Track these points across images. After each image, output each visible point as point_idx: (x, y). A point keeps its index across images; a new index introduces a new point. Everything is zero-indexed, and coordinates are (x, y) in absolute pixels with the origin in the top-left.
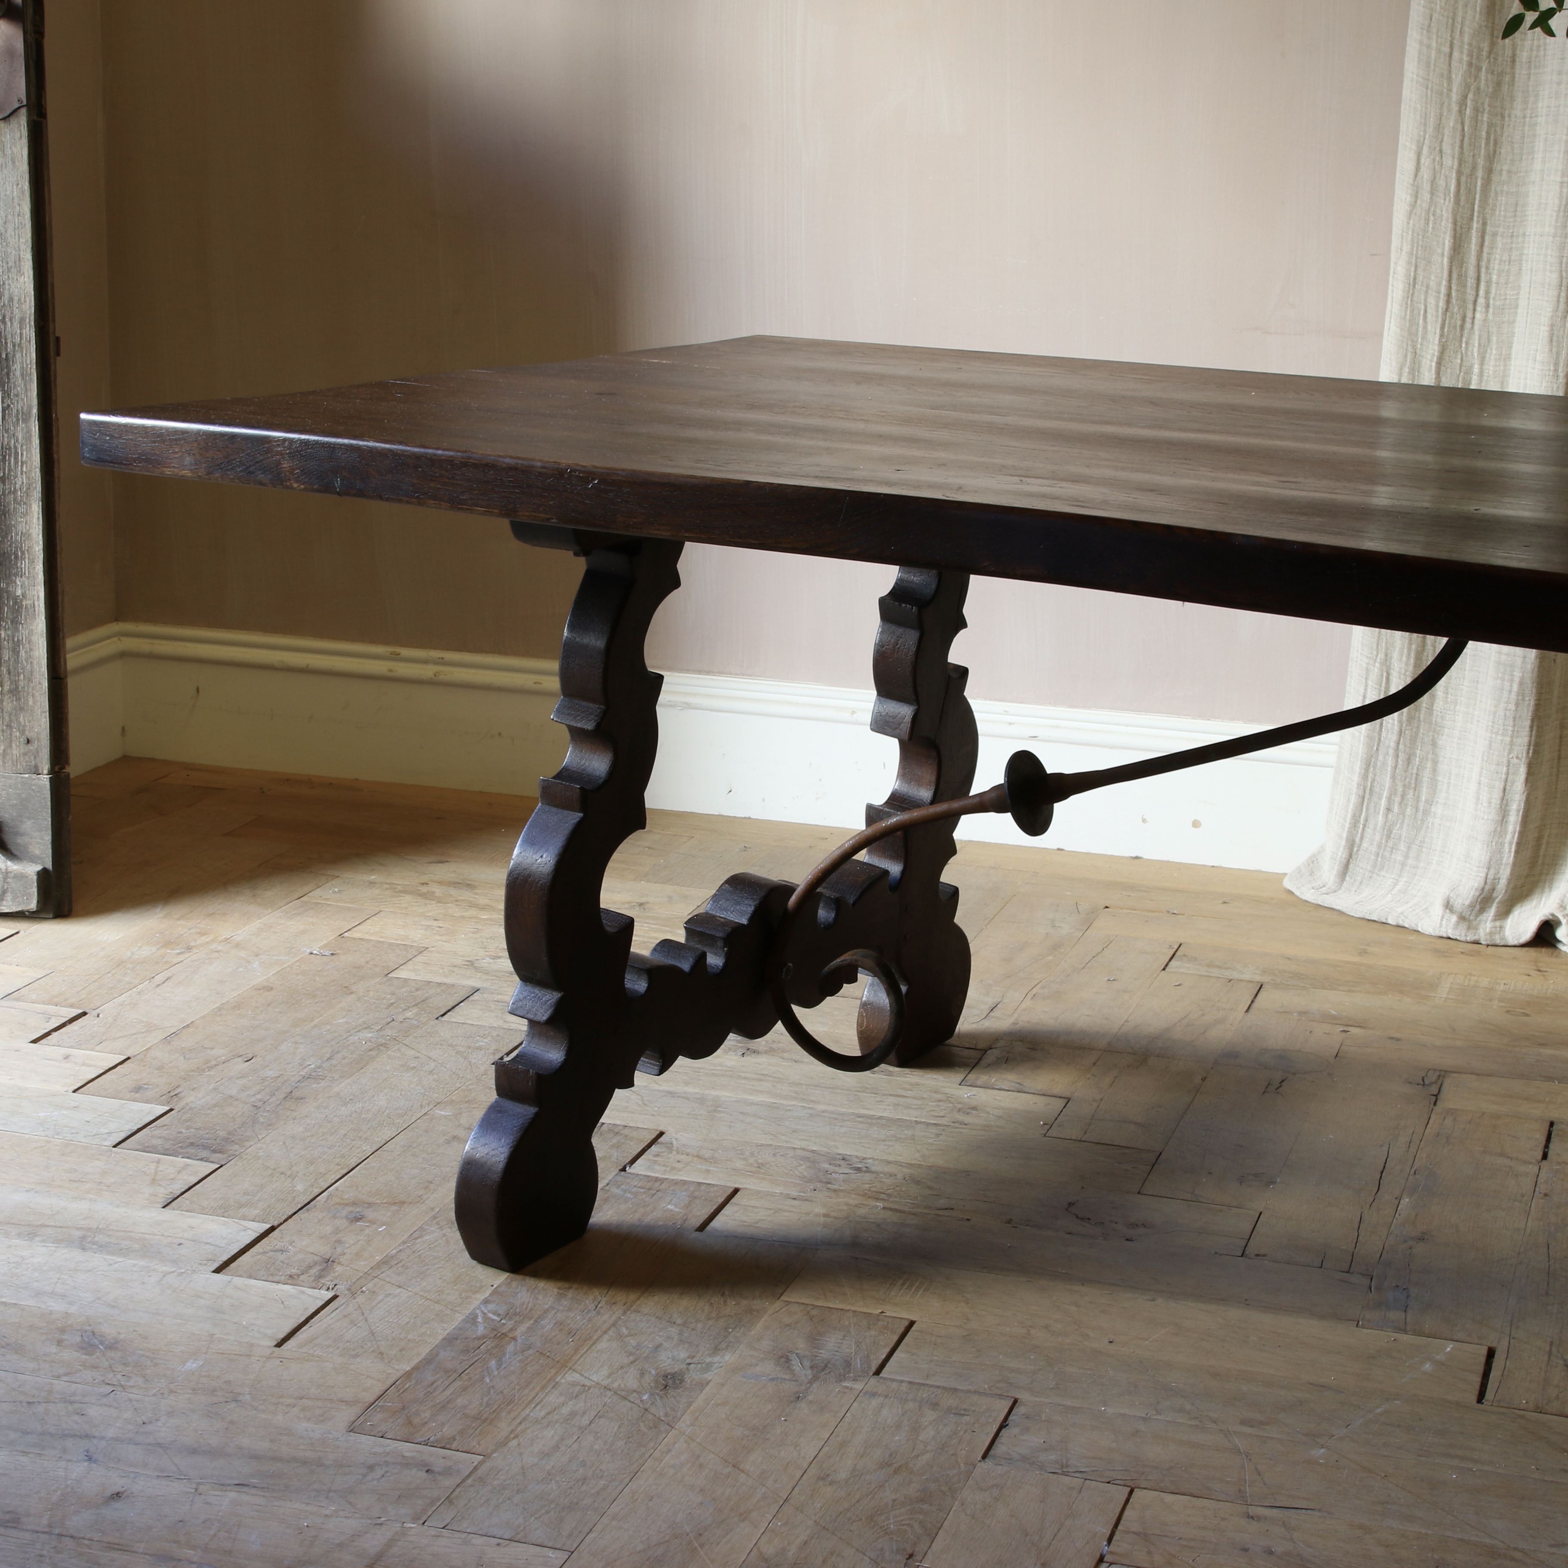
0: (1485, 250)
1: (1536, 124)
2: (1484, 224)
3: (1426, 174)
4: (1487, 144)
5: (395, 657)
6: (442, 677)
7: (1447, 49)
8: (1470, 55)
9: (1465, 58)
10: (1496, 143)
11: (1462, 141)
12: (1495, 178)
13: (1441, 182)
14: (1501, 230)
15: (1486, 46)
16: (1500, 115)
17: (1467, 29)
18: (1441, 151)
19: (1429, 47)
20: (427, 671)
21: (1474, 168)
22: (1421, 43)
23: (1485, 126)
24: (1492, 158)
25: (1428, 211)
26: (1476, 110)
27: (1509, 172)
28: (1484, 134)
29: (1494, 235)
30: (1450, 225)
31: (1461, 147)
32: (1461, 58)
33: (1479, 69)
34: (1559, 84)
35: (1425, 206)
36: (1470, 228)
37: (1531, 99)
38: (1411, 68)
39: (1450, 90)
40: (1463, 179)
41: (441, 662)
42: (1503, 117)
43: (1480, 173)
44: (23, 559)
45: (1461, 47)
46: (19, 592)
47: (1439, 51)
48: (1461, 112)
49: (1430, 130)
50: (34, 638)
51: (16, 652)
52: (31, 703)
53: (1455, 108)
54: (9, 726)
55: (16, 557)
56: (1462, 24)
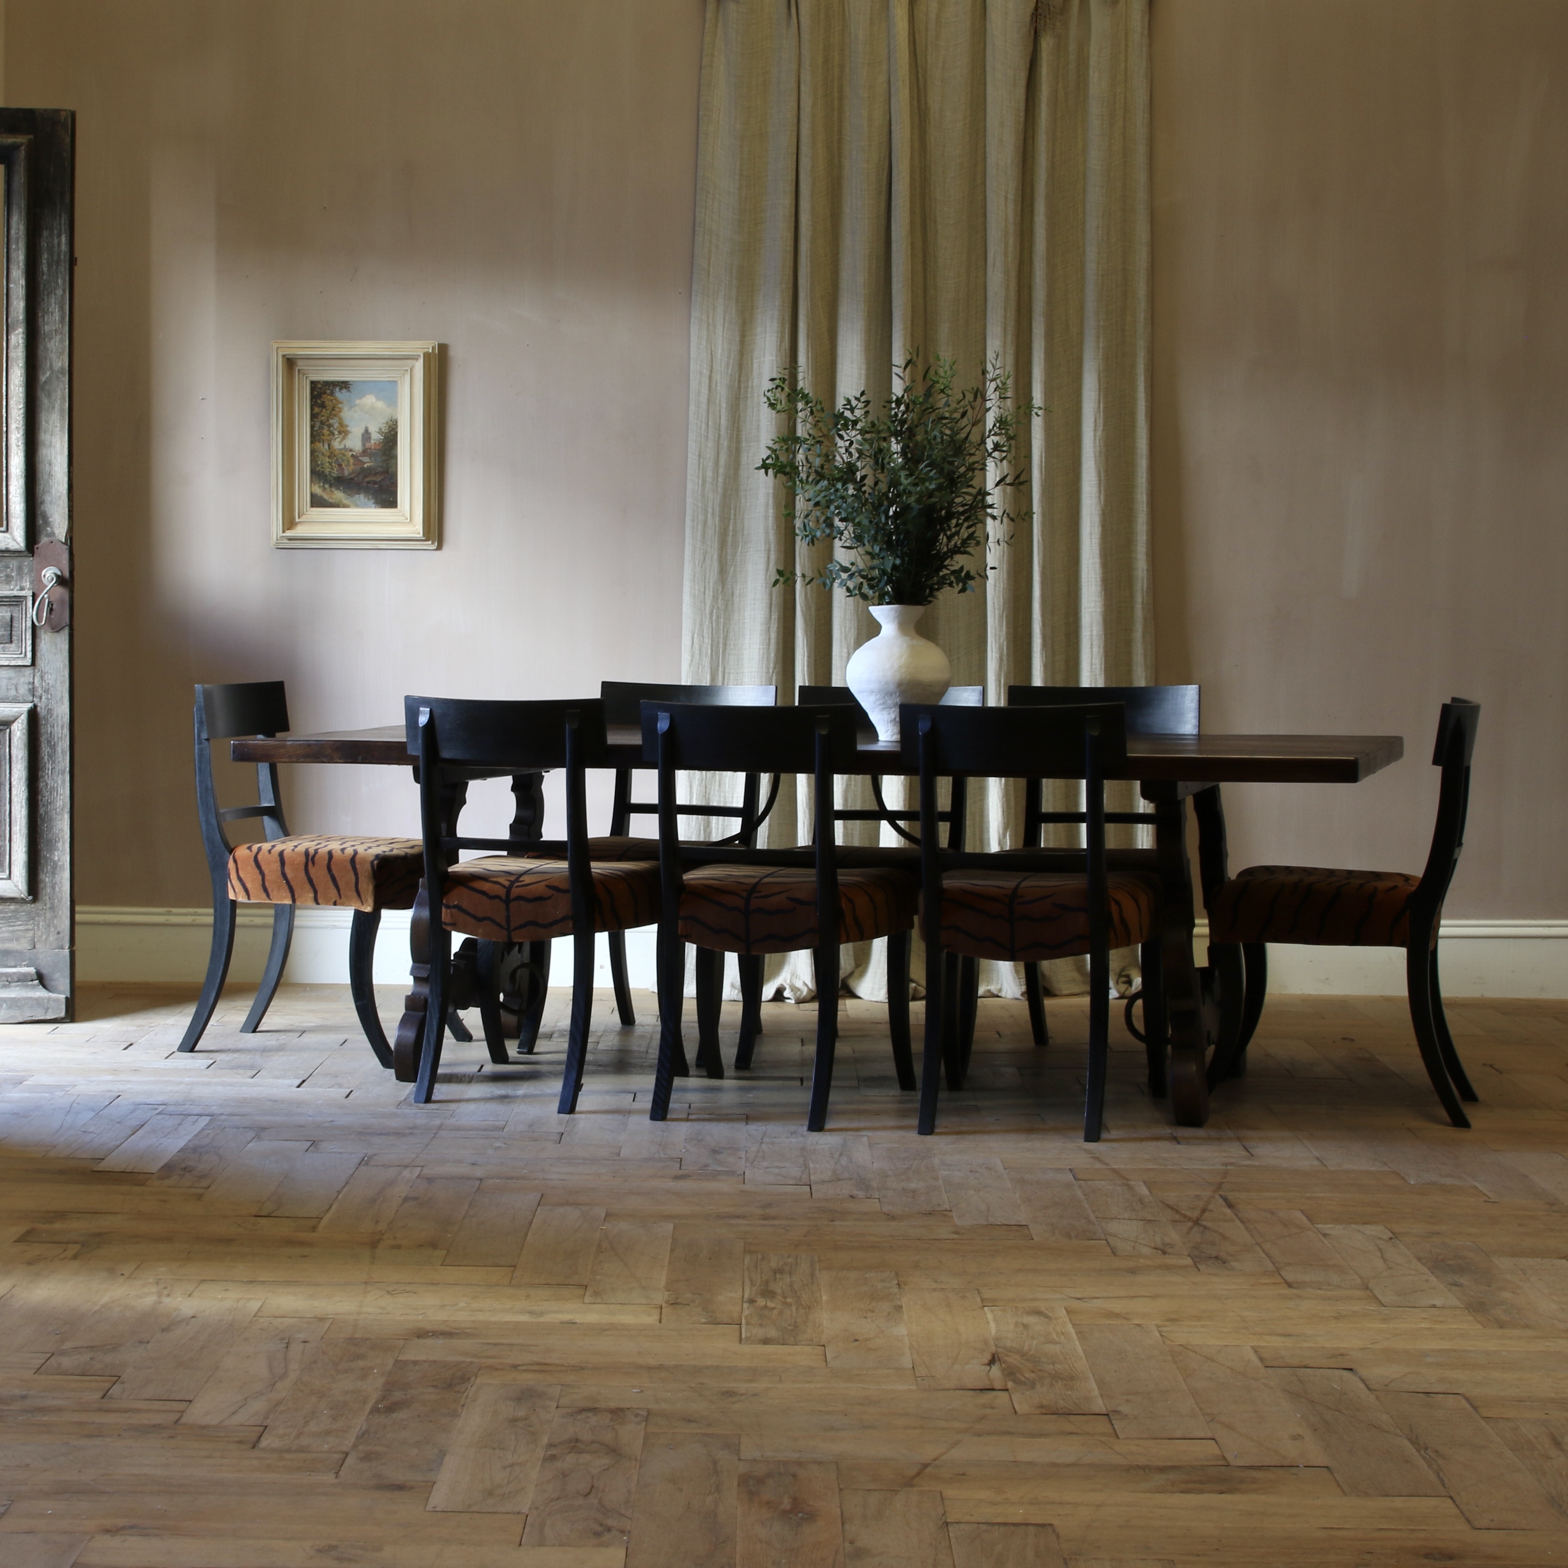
0: (726, 680)
1: (744, 623)
2: (724, 668)
3: (696, 646)
4: (723, 632)
5: (169, 913)
6: (197, 922)
7: (702, 590)
8: (713, 592)
9: (711, 594)
10: (727, 632)
11: (712, 631)
12: (728, 647)
13: (704, 650)
14: (732, 671)
15: (720, 588)
16: (728, 619)
17: (711, 581)
18: (703, 636)
19: (695, 589)
20: (188, 919)
21: (718, 643)
22: (691, 587)
23: (722, 624)
24: (726, 638)
25: (699, 663)
26: (718, 617)
27: (734, 645)
28: (722, 627)
29: (729, 673)
30: (709, 670)
31: (712, 634)
32: (709, 594)
33: (718, 599)
34: (755, 604)
35: (697, 661)
36: (718, 671)
37: (742, 612)
38: (687, 599)
39: (705, 608)
40: (714, 649)
41: (196, 914)
42: (729, 620)
43: (721, 645)
44: (59, 841)
45: (709, 589)
46: (56, 858)
47: (699, 591)
48: (711, 618)
49: (698, 626)
50: (63, 881)
51: (53, 888)
52: (60, 913)
53: (708, 616)
54: (49, 926)
55: (56, 841)
56: (709, 579)
